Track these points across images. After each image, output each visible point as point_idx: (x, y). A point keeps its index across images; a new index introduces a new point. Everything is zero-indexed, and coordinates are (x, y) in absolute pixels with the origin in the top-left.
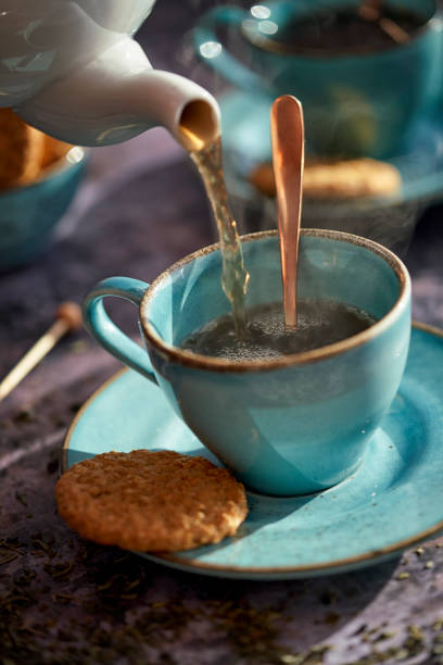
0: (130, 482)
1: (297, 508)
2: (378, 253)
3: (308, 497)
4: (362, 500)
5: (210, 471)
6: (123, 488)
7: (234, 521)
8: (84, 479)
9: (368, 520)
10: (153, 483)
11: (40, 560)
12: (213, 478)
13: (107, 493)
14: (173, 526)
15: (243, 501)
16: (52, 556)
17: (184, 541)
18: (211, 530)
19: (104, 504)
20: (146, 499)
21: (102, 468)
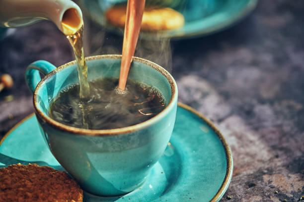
0: (23, 183)
3: (117, 197)
6: (19, 187)
10: (35, 185)
12: (67, 185)
13: (10, 189)
15: (81, 199)
19: (6, 195)
20: (29, 194)
21: (11, 173)
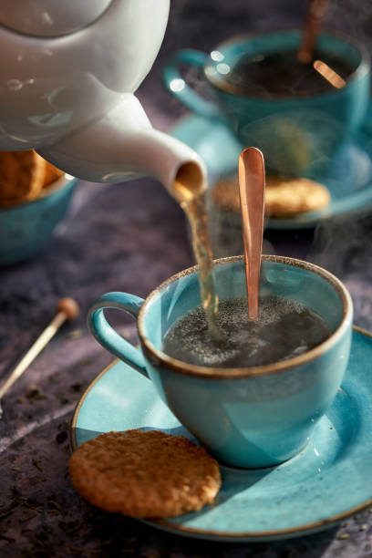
0: (128, 458)
1: (259, 480)
2: (325, 278)
3: (269, 469)
4: (311, 475)
5: (191, 449)
6: (124, 464)
7: (212, 492)
8: (92, 456)
9: (317, 493)
10: (146, 459)
11: (54, 518)
12: (193, 455)
13: (111, 468)
14: (165, 497)
15: (218, 475)
16: (65, 514)
17: (173, 510)
18: (194, 501)
19: (109, 478)
20: (142, 473)
21: (105, 446)
